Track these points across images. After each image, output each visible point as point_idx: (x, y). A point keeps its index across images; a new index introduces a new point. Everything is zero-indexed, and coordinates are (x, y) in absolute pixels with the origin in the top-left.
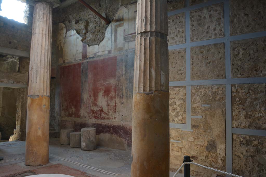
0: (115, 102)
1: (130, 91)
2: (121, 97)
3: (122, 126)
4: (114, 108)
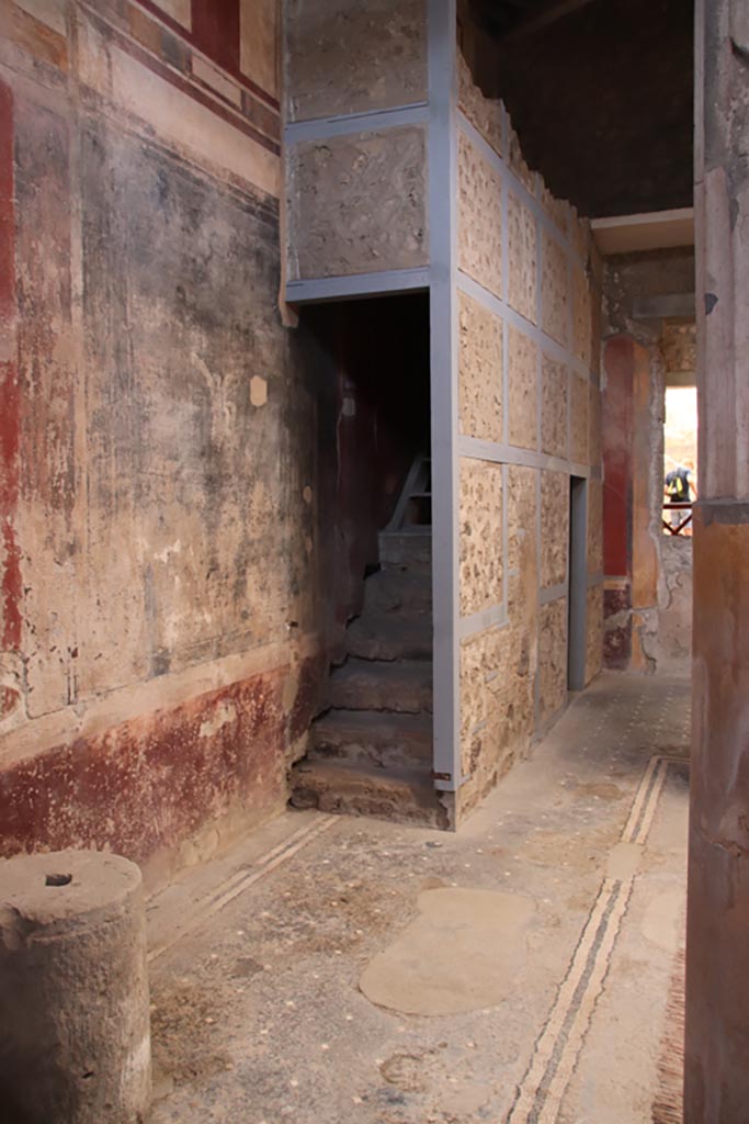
1: (123, 450)
2: (61, 497)
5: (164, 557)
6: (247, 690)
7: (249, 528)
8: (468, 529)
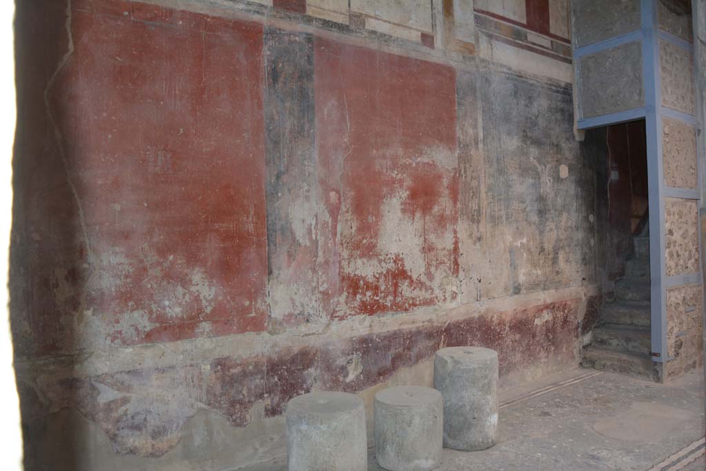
0: (456, 237)
1: (501, 199)
2: (475, 218)
3: (479, 317)
4: (452, 257)
5: (519, 244)
6: (558, 307)
7: (560, 234)
8: (671, 232)
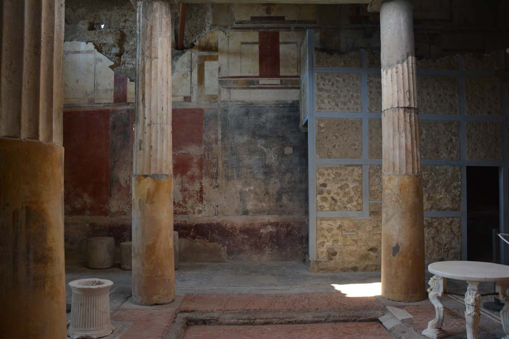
0: (201, 185)
1: (233, 168)
2: (215, 177)
3: (217, 224)
4: (199, 194)
6: (282, 225)
7: (284, 185)
